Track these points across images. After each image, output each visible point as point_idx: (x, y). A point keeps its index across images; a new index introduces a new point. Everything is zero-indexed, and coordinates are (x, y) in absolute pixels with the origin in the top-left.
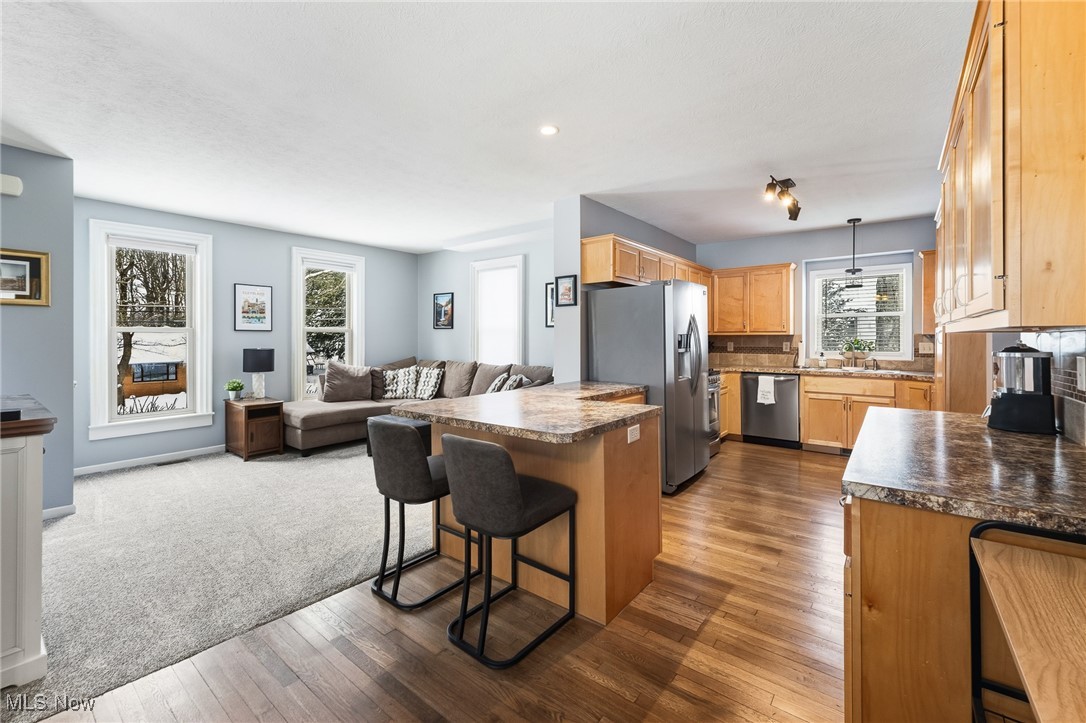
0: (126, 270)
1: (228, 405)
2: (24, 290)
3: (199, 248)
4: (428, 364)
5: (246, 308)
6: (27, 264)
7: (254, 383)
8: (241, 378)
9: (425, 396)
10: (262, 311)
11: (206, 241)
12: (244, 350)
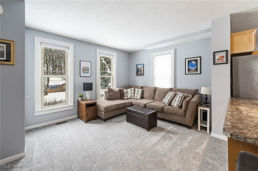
0: (48, 63)
1: (78, 102)
2: (4, 57)
3: (70, 48)
4: (137, 87)
5: (84, 69)
6: (5, 45)
7: (87, 94)
8: (82, 92)
9: (138, 98)
10: (88, 70)
11: (71, 46)
12: (83, 83)
